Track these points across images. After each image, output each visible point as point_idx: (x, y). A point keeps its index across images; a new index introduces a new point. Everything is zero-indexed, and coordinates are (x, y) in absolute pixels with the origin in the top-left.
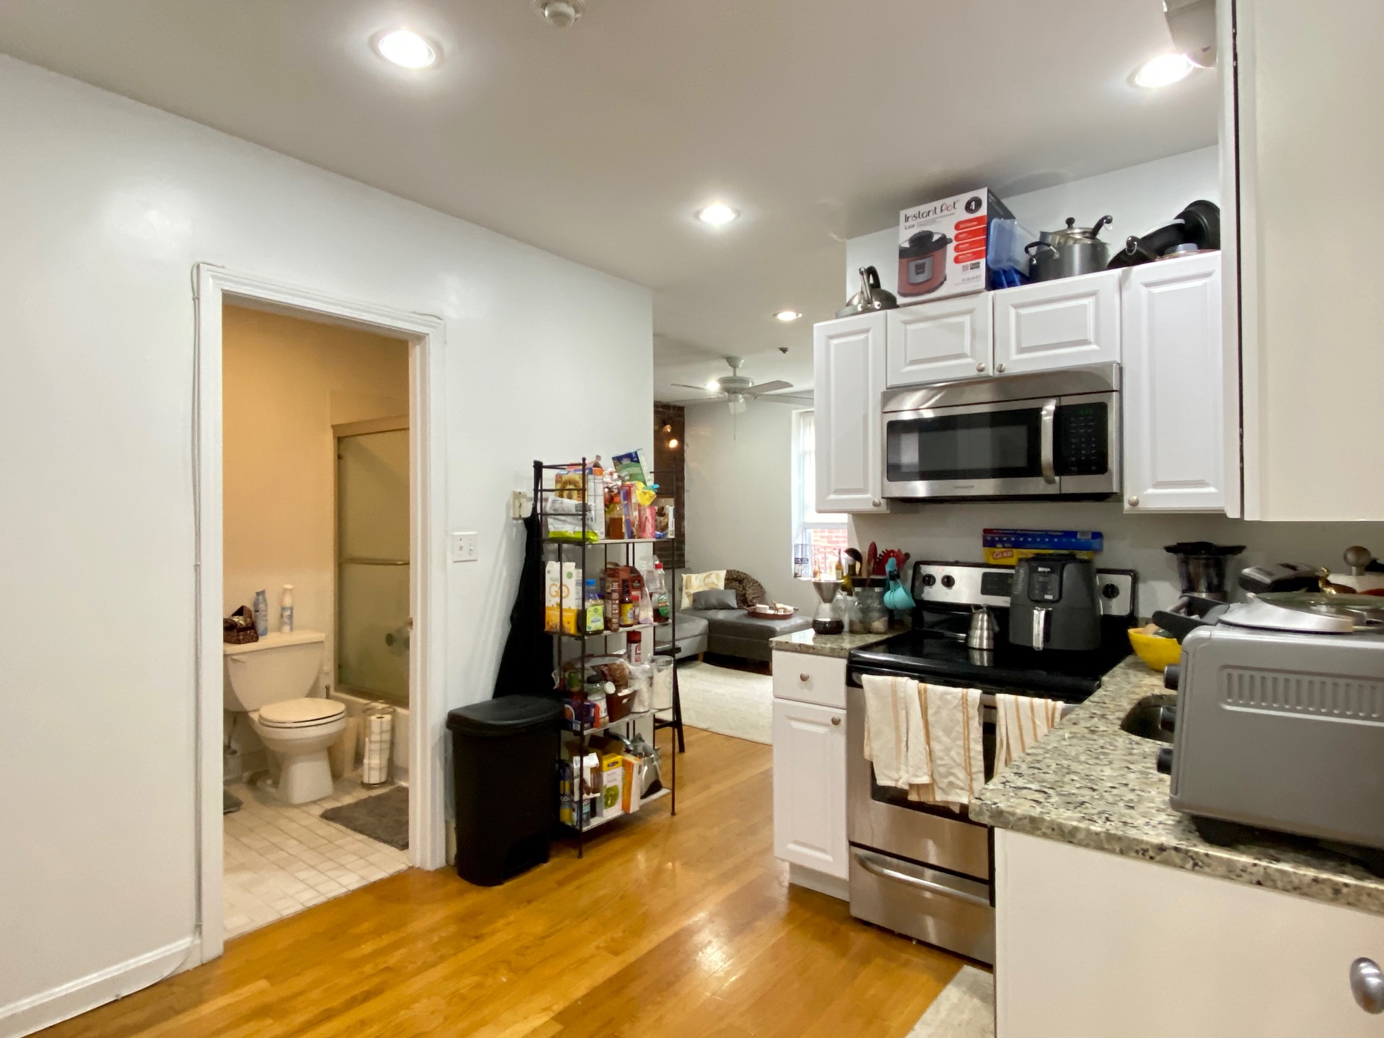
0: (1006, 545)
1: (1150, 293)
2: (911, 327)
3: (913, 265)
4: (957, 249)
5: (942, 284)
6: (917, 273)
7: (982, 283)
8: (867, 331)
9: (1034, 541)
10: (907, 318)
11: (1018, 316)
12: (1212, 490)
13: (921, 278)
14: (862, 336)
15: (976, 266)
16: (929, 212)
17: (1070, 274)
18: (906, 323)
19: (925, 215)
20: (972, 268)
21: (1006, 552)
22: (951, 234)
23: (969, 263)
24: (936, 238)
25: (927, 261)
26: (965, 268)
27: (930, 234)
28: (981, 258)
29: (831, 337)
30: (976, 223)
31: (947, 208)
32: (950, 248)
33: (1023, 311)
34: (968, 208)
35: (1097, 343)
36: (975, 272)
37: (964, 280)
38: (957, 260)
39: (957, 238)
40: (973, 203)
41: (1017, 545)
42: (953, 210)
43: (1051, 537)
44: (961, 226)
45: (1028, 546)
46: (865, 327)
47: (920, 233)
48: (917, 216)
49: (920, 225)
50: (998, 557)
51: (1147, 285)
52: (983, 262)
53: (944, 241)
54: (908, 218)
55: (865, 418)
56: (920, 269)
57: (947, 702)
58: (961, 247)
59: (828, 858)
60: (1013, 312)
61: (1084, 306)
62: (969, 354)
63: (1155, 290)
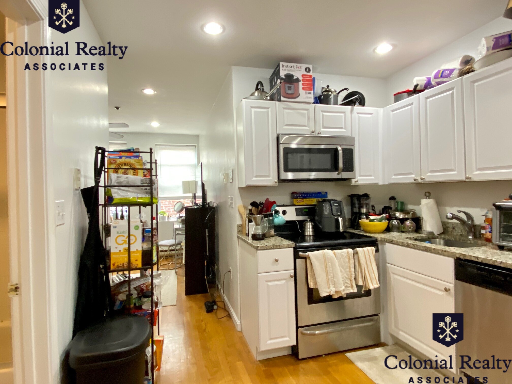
0: (301, 197)
1: (358, 116)
2: (286, 111)
3: (287, 85)
4: (303, 84)
5: (298, 96)
6: (289, 90)
7: (312, 101)
8: (268, 108)
9: (310, 196)
10: (285, 107)
11: (323, 115)
12: (373, 178)
13: (290, 92)
14: (266, 110)
15: (310, 93)
16: (292, 67)
17: (330, 104)
18: (284, 109)
19: (290, 67)
20: (309, 94)
21: (302, 200)
22: (301, 78)
23: (308, 91)
24: (295, 78)
25: (292, 86)
26: (306, 93)
27: (292, 76)
28: (311, 90)
29: (252, 107)
30: (309, 77)
31: (298, 67)
32: (301, 83)
33: (325, 114)
34: (306, 69)
35: (345, 129)
36: (309, 95)
37: (306, 97)
38: (303, 89)
39: (303, 80)
40: (308, 69)
41: (304, 197)
42: (300, 69)
43: (315, 194)
44: (304, 76)
45: (308, 197)
46: (268, 106)
47: (288, 74)
48: (287, 66)
49: (288, 71)
50: (299, 202)
51: (358, 113)
52: (312, 92)
53: (298, 80)
54: (283, 66)
55: (269, 145)
56: (290, 88)
57: (342, 255)
58: (304, 84)
59: (287, 339)
60: (321, 113)
61: (342, 116)
62: (307, 125)
63: (360, 115)
